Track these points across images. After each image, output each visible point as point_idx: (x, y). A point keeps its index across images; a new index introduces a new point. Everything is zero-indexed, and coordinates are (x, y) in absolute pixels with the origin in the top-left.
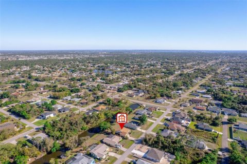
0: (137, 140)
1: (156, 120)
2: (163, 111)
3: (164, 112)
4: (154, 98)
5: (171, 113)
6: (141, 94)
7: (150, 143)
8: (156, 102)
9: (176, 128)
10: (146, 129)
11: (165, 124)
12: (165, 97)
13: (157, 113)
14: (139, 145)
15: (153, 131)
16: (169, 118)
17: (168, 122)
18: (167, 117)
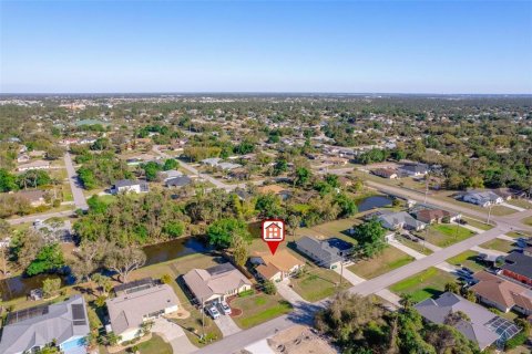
0: (304, 307)
1: (429, 252)
2: (474, 229)
3: (480, 231)
4: (462, 187)
5: (511, 239)
6: (418, 175)
7: (345, 332)
8: (461, 199)
9: (511, 303)
10: (368, 276)
11: (464, 276)
12: (503, 190)
13: (449, 231)
14: (299, 326)
15: (393, 288)
16: (492, 254)
17: (477, 270)
18: (482, 251)
